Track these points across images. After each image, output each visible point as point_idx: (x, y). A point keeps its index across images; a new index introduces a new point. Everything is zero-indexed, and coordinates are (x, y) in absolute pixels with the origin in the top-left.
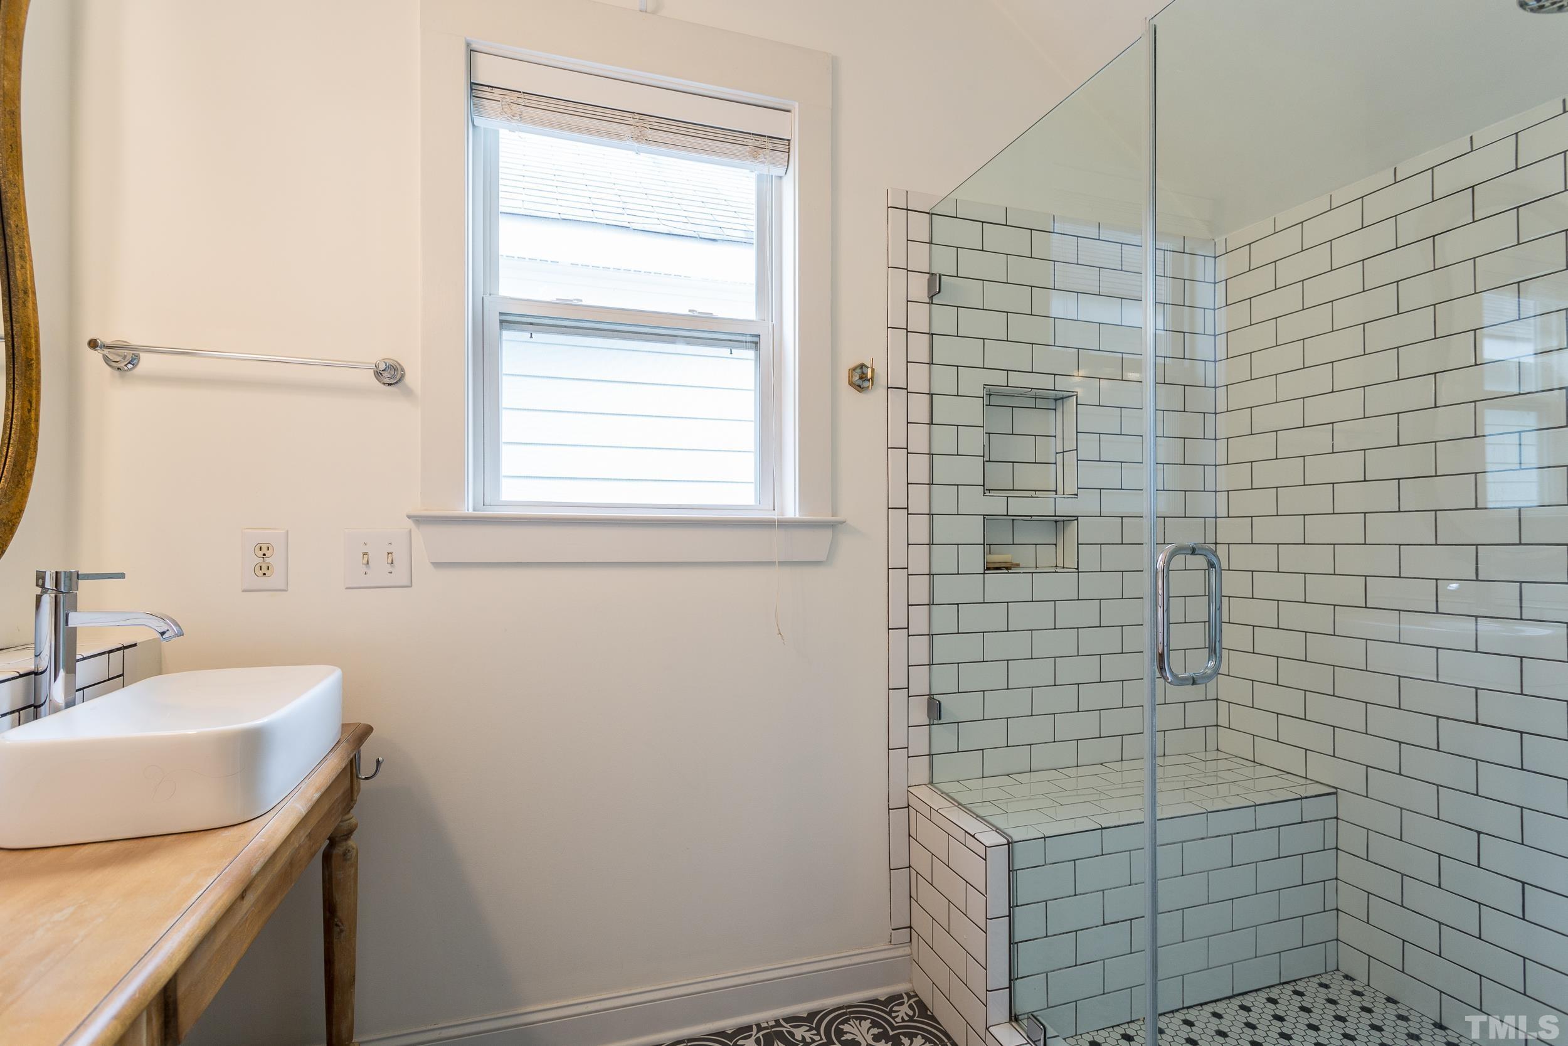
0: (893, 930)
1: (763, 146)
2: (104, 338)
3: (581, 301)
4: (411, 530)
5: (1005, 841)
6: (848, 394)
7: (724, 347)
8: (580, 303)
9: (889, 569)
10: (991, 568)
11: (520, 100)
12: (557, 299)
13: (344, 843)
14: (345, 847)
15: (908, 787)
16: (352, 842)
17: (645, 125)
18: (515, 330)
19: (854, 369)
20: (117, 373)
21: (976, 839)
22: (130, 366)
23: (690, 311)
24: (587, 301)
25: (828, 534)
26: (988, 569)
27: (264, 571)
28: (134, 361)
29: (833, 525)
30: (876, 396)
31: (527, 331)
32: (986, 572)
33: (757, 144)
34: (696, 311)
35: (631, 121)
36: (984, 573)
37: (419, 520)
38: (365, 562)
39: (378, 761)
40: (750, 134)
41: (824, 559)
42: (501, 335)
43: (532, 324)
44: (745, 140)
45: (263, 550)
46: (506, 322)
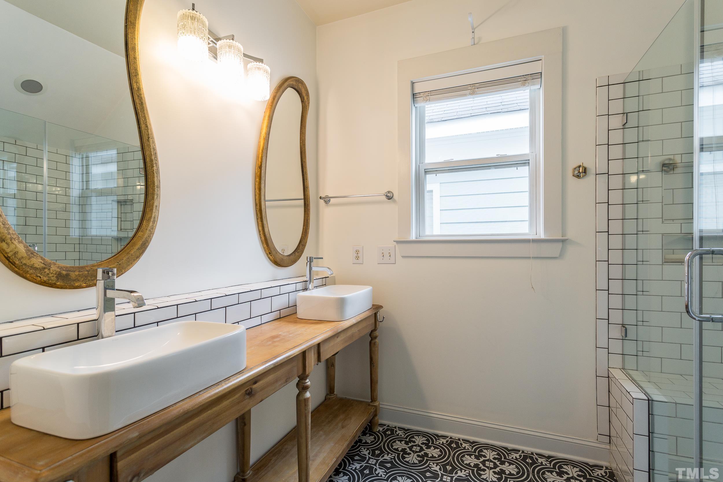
0: (599, 434)
1: (528, 79)
2: (323, 196)
3: (453, 159)
4: (395, 246)
5: (646, 398)
6: (572, 181)
7: (514, 167)
8: (452, 161)
9: (596, 261)
10: (666, 261)
11: (429, 94)
12: (444, 161)
13: (374, 340)
14: (375, 341)
15: (608, 368)
16: (377, 340)
17: (475, 88)
18: (431, 174)
19: (575, 169)
20: (326, 204)
21: (630, 394)
22: (329, 202)
23: (497, 155)
24: (455, 159)
25: (560, 245)
26: (665, 262)
27: (357, 258)
28: (329, 201)
29: (563, 241)
30: (590, 179)
31: (434, 174)
32: (664, 264)
33: (524, 79)
34: (499, 155)
35: (470, 88)
36: (662, 265)
37: (398, 242)
38: (383, 255)
39: (384, 318)
40: (521, 76)
41: (558, 256)
42: (425, 177)
43: (436, 171)
44: (519, 79)
45: (357, 252)
46: (426, 172)
